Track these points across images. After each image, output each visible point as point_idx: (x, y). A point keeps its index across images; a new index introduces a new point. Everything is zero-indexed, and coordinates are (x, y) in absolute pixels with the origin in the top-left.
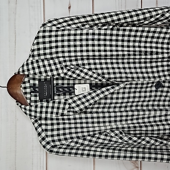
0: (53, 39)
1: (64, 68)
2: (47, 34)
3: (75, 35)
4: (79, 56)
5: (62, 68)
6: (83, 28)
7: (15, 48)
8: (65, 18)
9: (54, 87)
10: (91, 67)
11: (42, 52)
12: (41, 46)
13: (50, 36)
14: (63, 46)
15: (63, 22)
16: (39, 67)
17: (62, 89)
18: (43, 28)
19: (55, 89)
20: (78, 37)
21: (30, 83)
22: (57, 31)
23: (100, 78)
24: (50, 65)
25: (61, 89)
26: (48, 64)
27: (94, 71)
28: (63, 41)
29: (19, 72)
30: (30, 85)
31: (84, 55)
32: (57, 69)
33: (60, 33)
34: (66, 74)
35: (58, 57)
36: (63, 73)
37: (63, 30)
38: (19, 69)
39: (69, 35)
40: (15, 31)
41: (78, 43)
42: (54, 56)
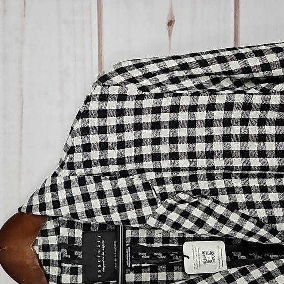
0: (129, 120)
1: (159, 201)
2: (111, 105)
3: (193, 108)
4: (201, 169)
5: (152, 203)
6: (214, 87)
7: (21, 135)
8: (165, 62)
9: (125, 248)
10: (235, 198)
11: (95, 155)
12: (94, 139)
13: (120, 113)
14: (156, 141)
15: (158, 73)
16: (86, 197)
17: (147, 255)
18: (101, 87)
19: (129, 255)
20: (201, 116)
21: (61, 235)
22: (140, 98)
23: (263, 232)
24: (117, 192)
25: (144, 255)
26: (113, 190)
27: (246, 212)
28: (156, 126)
29: (30, 208)
30: (58, 240)
31: (216, 165)
32: (138, 205)
33: (148, 103)
34: (162, 219)
35: (141, 171)
36: (154, 215)
37: (158, 96)
38: (31, 200)
39: (175, 109)
40: (21, 90)
41: (201, 131)
42: (131, 167)
